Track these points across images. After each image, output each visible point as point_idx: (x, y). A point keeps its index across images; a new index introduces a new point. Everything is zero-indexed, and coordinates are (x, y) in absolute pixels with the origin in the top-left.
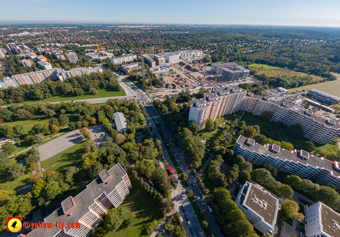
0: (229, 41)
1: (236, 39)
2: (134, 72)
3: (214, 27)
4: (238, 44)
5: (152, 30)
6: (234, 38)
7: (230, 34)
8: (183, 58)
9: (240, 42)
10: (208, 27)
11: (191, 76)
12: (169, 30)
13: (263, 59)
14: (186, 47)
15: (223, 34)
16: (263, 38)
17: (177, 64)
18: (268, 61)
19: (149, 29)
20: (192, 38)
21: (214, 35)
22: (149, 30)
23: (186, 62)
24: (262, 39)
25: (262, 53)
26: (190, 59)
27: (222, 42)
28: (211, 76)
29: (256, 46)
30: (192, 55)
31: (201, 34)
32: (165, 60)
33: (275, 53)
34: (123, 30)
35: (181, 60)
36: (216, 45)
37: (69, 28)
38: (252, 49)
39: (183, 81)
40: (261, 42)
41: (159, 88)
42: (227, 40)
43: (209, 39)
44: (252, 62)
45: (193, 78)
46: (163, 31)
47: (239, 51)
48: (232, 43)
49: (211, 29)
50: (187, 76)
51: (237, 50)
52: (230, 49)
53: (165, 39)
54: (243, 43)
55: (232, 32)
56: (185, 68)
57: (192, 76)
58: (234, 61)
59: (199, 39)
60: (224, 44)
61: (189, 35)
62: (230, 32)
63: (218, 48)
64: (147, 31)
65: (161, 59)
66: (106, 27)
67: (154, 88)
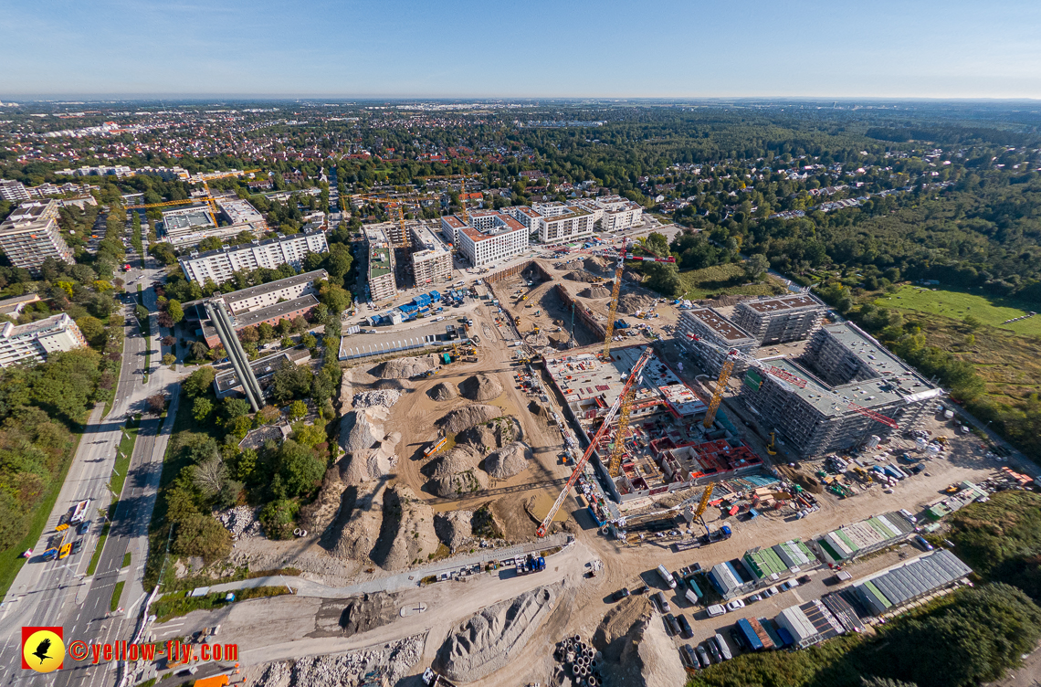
0: (749, 154)
1: (771, 146)
3: (688, 106)
4: (785, 167)
5: (488, 117)
6: (763, 142)
7: (744, 128)
8: (547, 241)
9: (792, 160)
10: (671, 106)
11: (554, 387)
12: (543, 117)
13: (950, 262)
14: (578, 180)
15: (721, 129)
16: (875, 143)
18: (982, 278)
19: (484, 113)
20: (612, 142)
21: (689, 133)
22: (482, 118)
23: (557, 267)
24: (872, 148)
25: (908, 214)
26: (580, 245)
27: (720, 158)
28: (679, 394)
29: (863, 178)
30: (590, 227)
31: (646, 128)
32: (449, 260)
33: (969, 217)
34: (402, 117)
35: (538, 248)
36: (697, 171)
37: (254, 111)
38: (854, 193)
39: (482, 451)
40: (875, 159)
41: (277, 535)
42: (738, 152)
43: (669, 147)
44: (890, 276)
45: (560, 418)
46: (523, 118)
47: (802, 204)
48: (759, 165)
49: (679, 111)
50: (528, 385)
51: (789, 198)
52: (761, 195)
53: (515, 148)
54: (803, 163)
55: (751, 123)
56: (545, 303)
57: (559, 384)
58: (792, 264)
59: (634, 150)
60: (729, 171)
61: (601, 134)
62: (743, 120)
63: (706, 186)
64: (473, 120)
65: (428, 257)
66: (363, 107)
67: (244, 535)
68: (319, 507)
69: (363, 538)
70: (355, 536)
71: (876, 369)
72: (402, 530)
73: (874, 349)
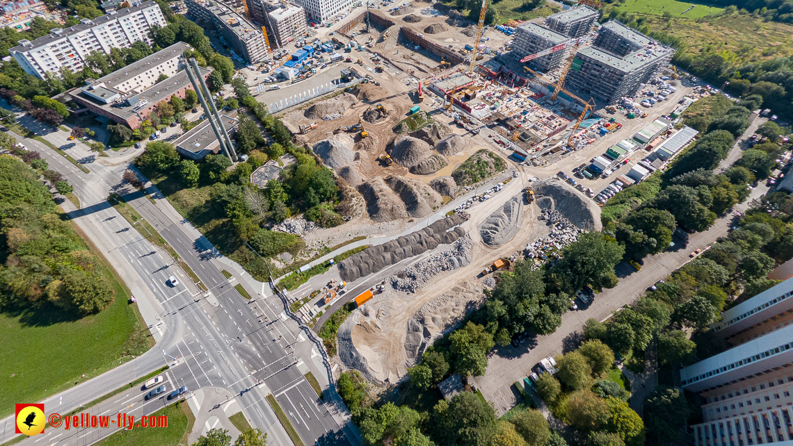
2: (166, 116)
17: (352, 24)
23: (391, 13)
41: (332, 223)
67: (306, 232)
68: (351, 200)
69: (395, 206)
70: (389, 207)
71: (640, 44)
72: (418, 194)
73: (635, 34)
